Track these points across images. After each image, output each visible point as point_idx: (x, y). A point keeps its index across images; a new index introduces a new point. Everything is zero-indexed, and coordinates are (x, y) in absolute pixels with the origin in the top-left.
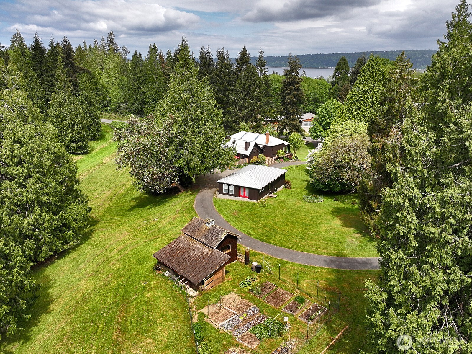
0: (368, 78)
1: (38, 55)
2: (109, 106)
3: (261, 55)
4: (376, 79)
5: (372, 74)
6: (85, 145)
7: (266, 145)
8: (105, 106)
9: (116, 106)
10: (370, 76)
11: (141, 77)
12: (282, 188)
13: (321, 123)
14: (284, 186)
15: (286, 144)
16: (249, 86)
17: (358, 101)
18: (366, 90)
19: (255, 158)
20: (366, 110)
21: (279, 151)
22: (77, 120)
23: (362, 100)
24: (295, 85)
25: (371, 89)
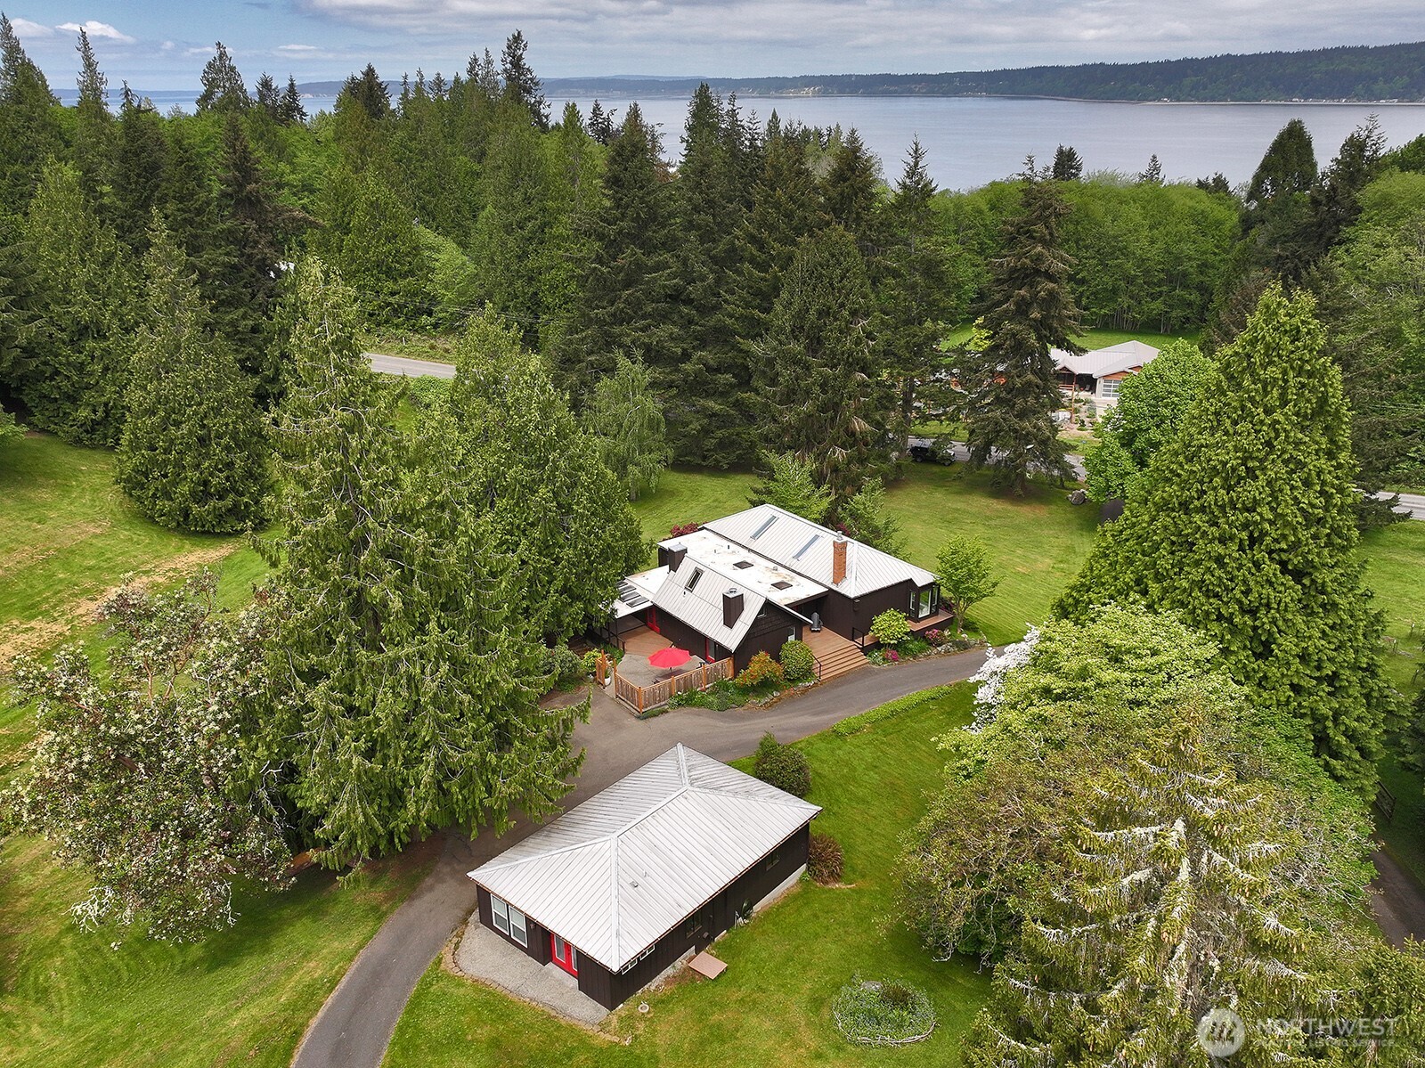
0: (1243, 408)
1: (134, 178)
2: (430, 315)
3: (916, 164)
4: (1282, 419)
5: (1264, 388)
6: (247, 506)
7: (834, 587)
8: (419, 312)
9: (452, 314)
10: (1251, 399)
11: (529, 219)
12: (795, 881)
13: (1127, 440)
14: (808, 869)
15: (919, 584)
16: (824, 313)
17: (1184, 506)
18: (1224, 464)
19: (760, 663)
20: (1219, 560)
21: (881, 617)
22: (214, 423)
23: (1202, 510)
24: (1038, 283)
25: (1250, 464)
